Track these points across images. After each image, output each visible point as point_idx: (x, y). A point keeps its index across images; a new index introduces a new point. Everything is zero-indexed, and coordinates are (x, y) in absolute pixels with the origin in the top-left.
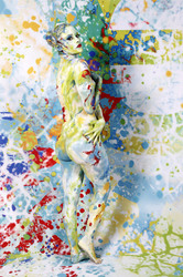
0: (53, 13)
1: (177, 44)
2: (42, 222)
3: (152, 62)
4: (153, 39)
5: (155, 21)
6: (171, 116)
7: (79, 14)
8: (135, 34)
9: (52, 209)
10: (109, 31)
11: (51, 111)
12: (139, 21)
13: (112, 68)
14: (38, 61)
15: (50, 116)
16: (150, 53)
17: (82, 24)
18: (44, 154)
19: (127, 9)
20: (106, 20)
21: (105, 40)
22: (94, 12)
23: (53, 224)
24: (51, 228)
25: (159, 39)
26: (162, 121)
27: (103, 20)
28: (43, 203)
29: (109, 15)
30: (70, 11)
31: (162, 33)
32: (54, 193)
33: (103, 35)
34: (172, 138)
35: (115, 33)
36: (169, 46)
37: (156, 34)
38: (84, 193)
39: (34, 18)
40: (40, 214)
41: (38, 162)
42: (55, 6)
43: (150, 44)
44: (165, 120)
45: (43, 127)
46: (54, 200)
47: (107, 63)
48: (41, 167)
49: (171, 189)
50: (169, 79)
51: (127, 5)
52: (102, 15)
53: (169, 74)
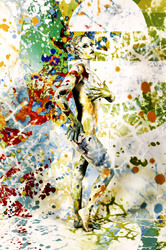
0: (21, 16)
1: (126, 44)
2: (7, 190)
3: (104, 59)
4: (105, 39)
5: (107, 24)
6: (118, 105)
7: (42, 17)
8: (90, 35)
9: (16, 180)
10: (68, 32)
11: (18, 98)
12: (94, 24)
13: (69, 63)
14: (8, 57)
15: (17, 103)
16: (102, 51)
17: (45, 26)
18: (12, 134)
19: (83, 13)
20: (65, 22)
21: (64, 40)
22: (55, 16)
23: (16, 191)
24: (15, 195)
25: (110, 39)
26: (111, 109)
27: (62, 23)
28: (9, 174)
29: (67, 18)
30: (35, 15)
31: (112, 34)
32: (18, 166)
33: (62, 35)
34: (119, 124)
35: (72, 33)
36: (119, 45)
37: (108, 36)
38: (43, 168)
39: (5, 20)
40: (6, 183)
41: (6, 141)
42: (22, 10)
43: (103, 44)
44: (114, 108)
45: (11, 112)
46: (18, 172)
47: (65, 59)
48: (9, 145)
49: (116, 166)
50: (117, 73)
51: (83, 10)
52: (62, 18)
53: (118, 69)
